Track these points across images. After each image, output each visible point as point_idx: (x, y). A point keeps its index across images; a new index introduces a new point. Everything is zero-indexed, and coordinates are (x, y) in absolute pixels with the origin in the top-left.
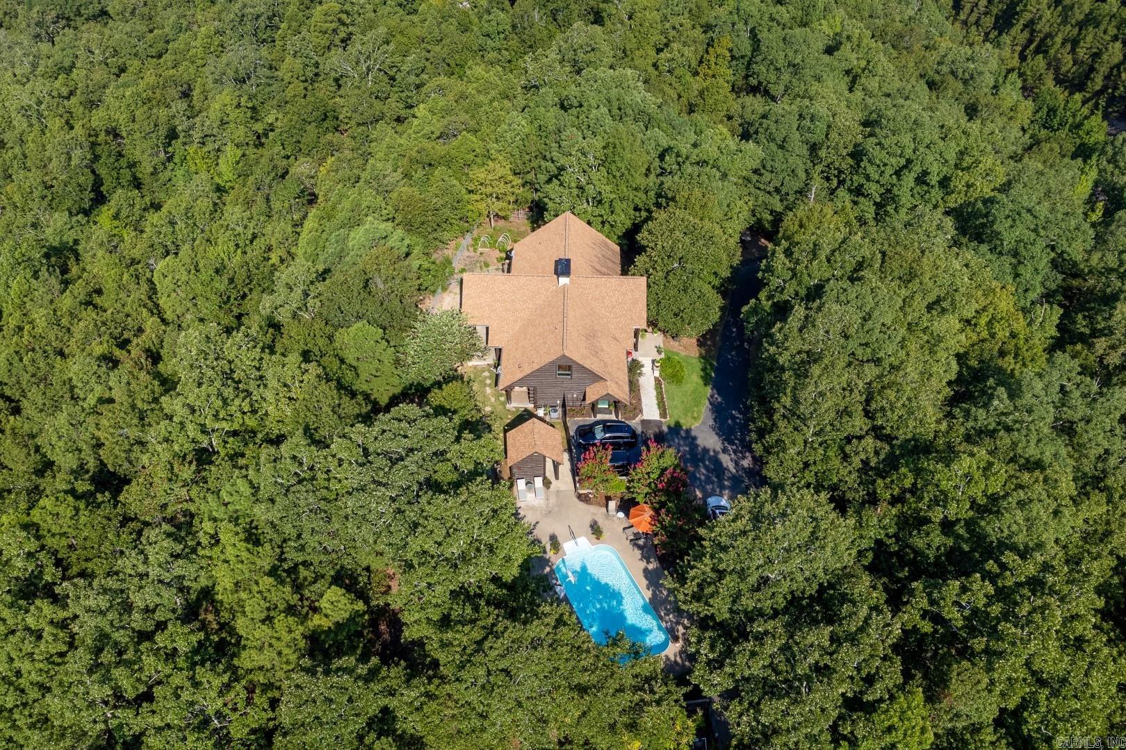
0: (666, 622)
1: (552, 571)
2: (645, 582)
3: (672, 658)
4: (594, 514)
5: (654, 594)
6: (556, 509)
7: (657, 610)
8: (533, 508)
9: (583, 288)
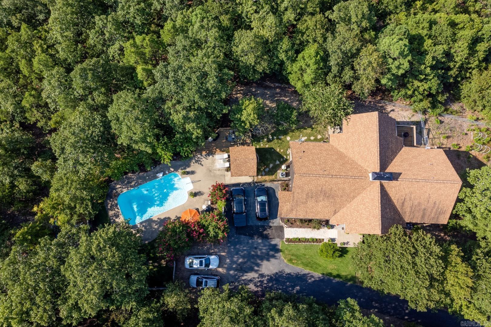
2: (163, 217)
5: (154, 221)
6: (212, 174)
8: (213, 162)
9: (371, 190)
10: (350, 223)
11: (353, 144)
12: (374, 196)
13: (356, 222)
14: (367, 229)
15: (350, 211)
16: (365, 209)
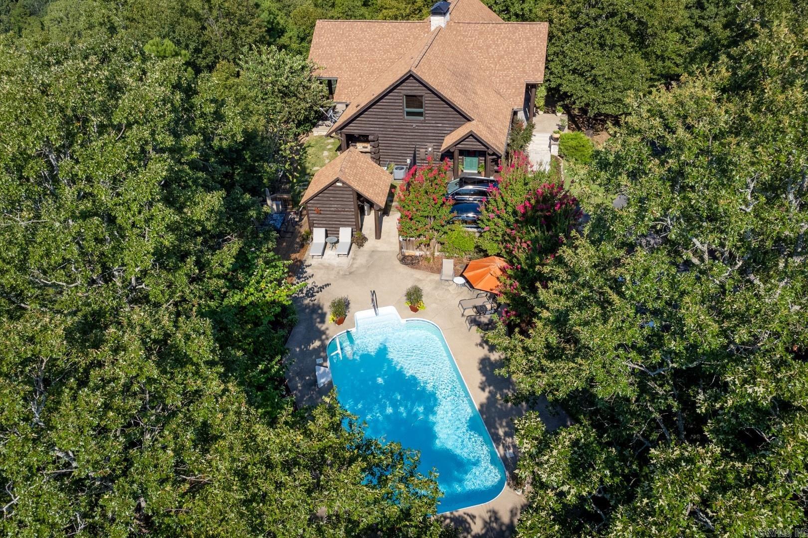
0: (506, 448)
1: (323, 347)
2: (479, 378)
3: (506, 519)
4: (419, 280)
5: (491, 397)
6: (364, 271)
7: (490, 424)
9: (463, 35)
10: (524, 72)
11: (366, 61)
12: (475, 30)
13: (523, 61)
14: (538, 44)
15: (498, 70)
16: (497, 45)
